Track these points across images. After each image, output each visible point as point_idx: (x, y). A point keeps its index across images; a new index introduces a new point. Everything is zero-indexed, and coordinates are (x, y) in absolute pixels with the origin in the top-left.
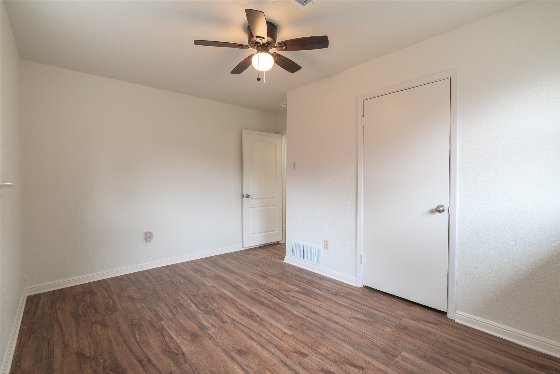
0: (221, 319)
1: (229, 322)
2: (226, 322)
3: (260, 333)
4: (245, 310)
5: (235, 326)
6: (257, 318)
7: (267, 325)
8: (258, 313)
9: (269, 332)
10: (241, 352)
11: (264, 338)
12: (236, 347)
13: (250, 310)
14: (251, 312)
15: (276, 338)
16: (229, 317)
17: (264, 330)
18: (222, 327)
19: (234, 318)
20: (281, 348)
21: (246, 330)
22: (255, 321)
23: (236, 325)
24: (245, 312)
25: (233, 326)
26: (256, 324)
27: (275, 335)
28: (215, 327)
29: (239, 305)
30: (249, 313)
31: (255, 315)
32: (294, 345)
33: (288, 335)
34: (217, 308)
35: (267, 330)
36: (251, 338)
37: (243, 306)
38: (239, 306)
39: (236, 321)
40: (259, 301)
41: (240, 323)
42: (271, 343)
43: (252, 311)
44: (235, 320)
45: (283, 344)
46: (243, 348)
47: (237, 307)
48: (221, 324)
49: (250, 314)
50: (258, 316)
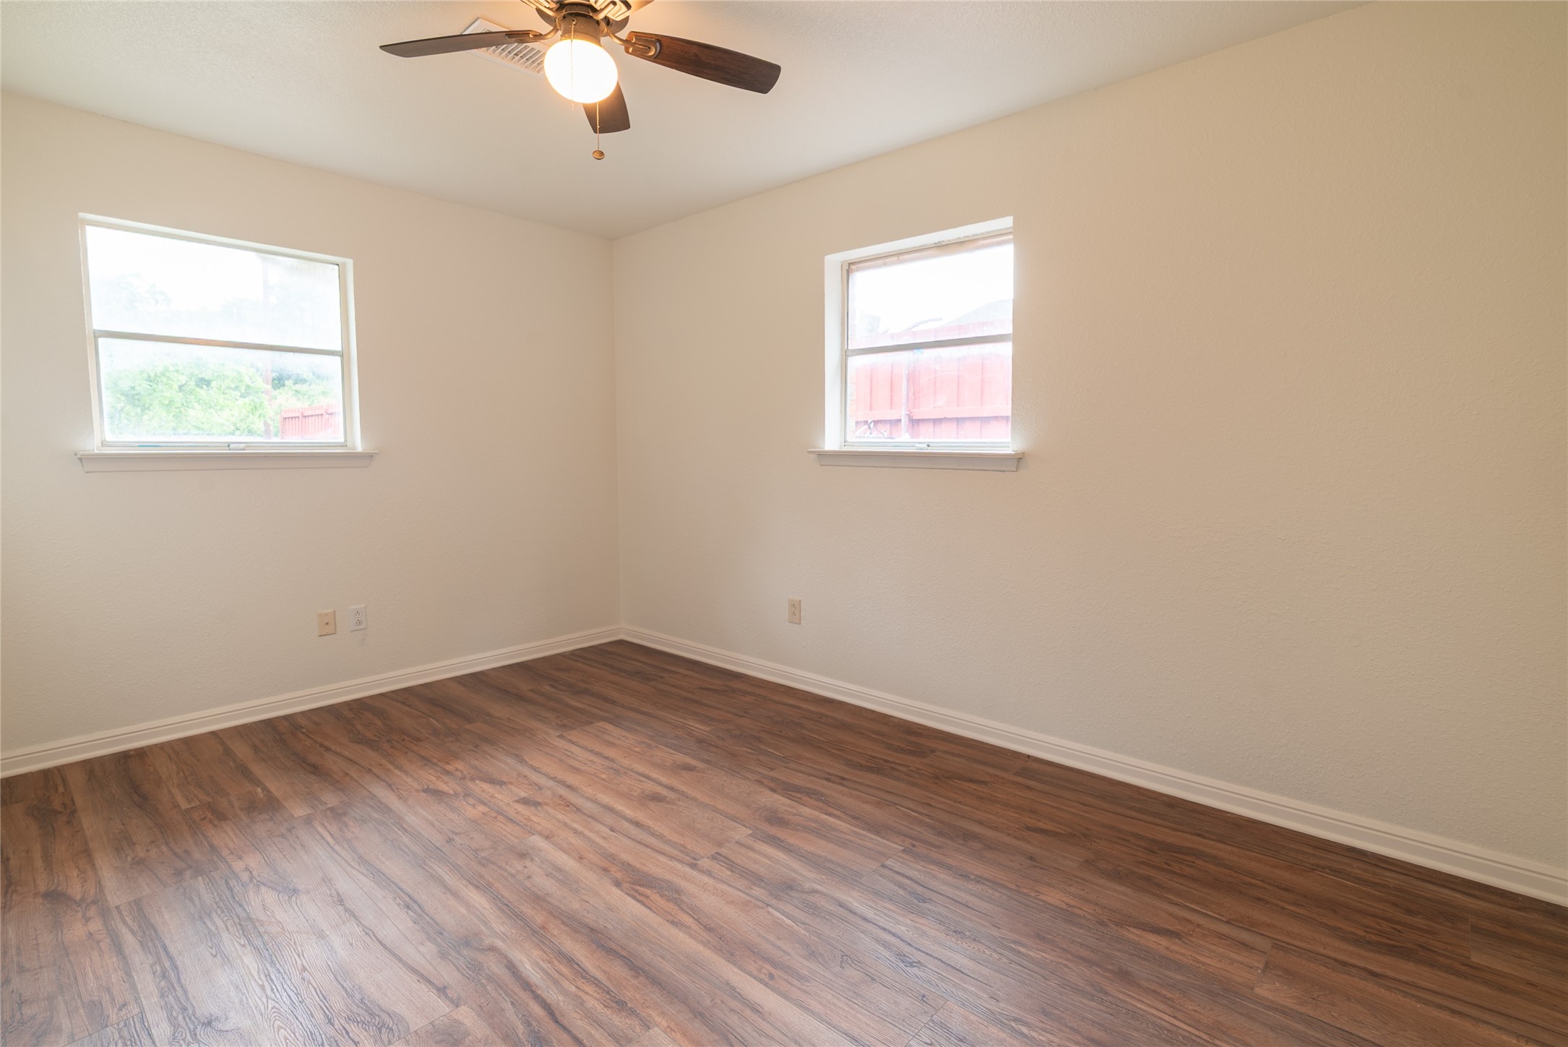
0: (731, 866)
1: (705, 859)
2: (714, 858)
3: (614, 834)
4: (661, 902)
5: (682, 848)
6: (619, 875)
7: (591, 856)
8: (617, 896)
9: (589, 839)
10: (656, 798)
11: (605, 825)
12: (667, 806)
13: (644, 904)
14: (642, 898)
15: (575, 826)
16: (709, 873)
17: (601, 841)
18: (720, 845)
19: (695, 873)
20: (568, 808)
21: (652, 841)
22: (626, 866)
23: (681, 851)
24: (661, 896)
25: (689, 847)
26: (625, 857)
27: (576, 831)
28: (737, 842)
29: (688, 927)
30: (648, 892)
31: (627, 885)
32: (536, 815)
33: (540, 834)
34: (768, 905)
35: (594, 842)
36: (637, 824)
37: (673, 923)
38: (688, 920)
39: (684, 863)
40: (610, 951)
41: (672, 857)
42: (589, 816)
43: (638, 901)
44: (688, 865)
45: (560, 816)
46: (652, 805)
47: (694, 912)
48: (724, 851)
49: (642, 889)
50: (618, 884)
